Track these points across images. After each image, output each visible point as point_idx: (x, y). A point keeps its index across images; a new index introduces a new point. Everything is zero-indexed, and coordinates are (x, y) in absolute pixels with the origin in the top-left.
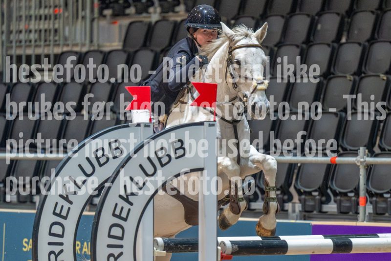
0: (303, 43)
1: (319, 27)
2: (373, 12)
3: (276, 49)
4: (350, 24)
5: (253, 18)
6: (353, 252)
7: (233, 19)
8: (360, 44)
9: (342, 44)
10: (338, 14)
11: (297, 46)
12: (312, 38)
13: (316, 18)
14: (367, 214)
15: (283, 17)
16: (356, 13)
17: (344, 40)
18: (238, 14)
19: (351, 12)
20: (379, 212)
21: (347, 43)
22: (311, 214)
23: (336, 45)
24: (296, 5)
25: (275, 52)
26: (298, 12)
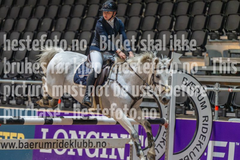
0: (35, 30)
1: (42, 24)
2: (66, 18)
3: (23, 33)
4: (56, 23)
5: (13, 19)
6: (53, 124)
7: (4, 19)
8: (60, 32)
9: (52, 32)
10: (51, 18)
11: (32, 32)
12: (39, 29)
13: (41, 20)
14: (61, 107)
15: (26, 19)
16: (59, 18)
17: (53, 30)
18: (7, 16)
19: (57, 18)
20: (67, 106)
21: (55, 31)
22: (37, 107)
23: (50, 32)
24: (33, 14)
25: (22, 35)
26: (33, 17)
